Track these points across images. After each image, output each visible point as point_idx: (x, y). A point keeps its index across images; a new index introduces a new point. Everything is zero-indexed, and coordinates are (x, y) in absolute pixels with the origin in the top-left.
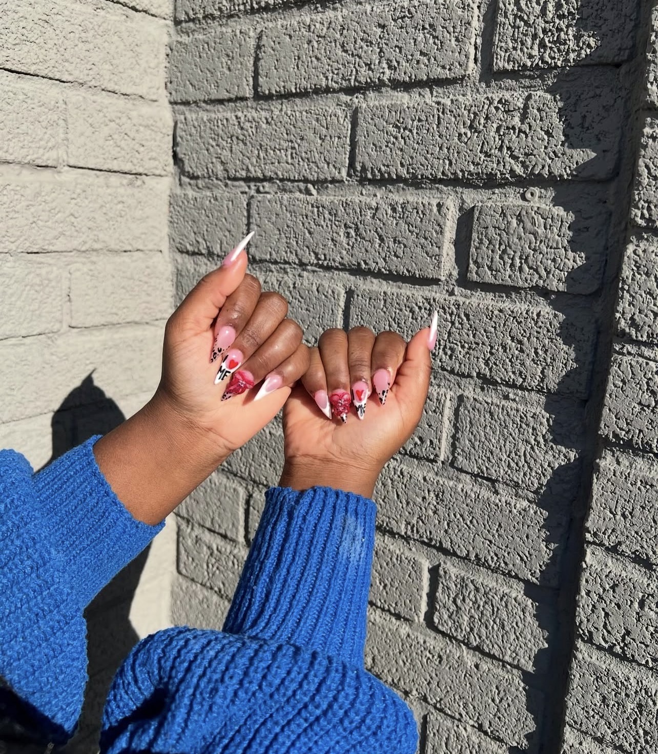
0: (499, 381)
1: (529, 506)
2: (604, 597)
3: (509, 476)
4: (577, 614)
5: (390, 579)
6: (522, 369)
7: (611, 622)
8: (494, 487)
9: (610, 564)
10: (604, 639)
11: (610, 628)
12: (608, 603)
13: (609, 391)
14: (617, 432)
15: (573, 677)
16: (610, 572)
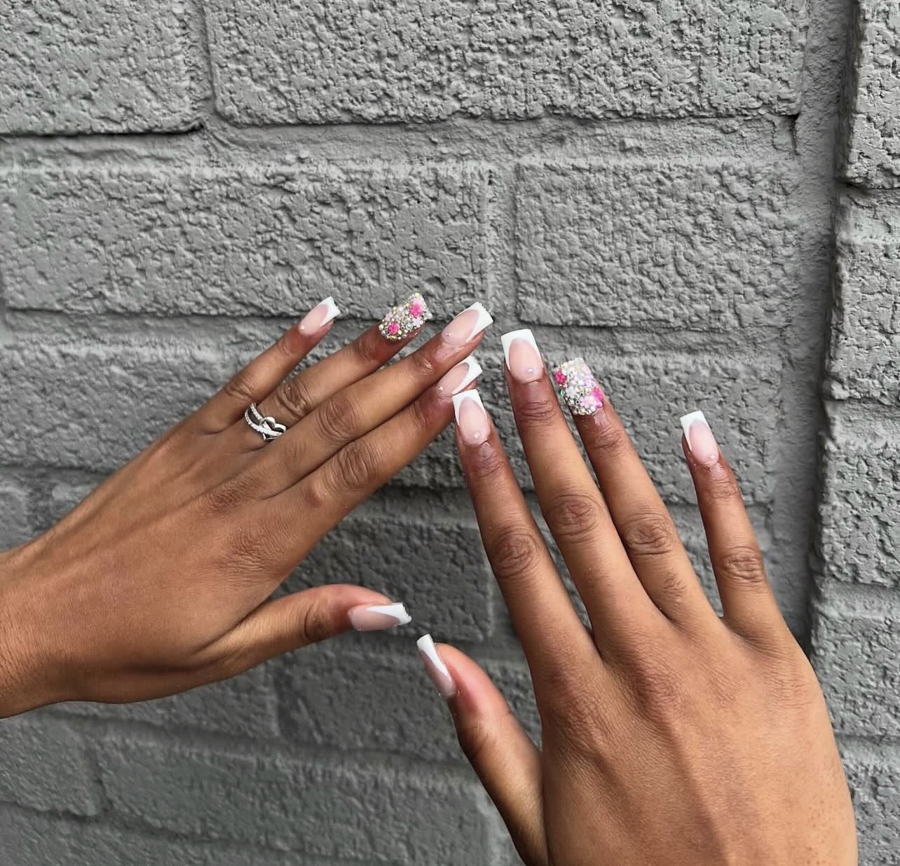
0: (598, 113)
1: (694, 362)
2: (878, 497)
3: (645, 311)
4: (825, 540)
5: (410, 579)
6: (649, 76)
7: (894, 536)
8: (615, 342)
9: (880, 430)
10: (881, 570)
11: (891, 549)
12: (885, 504)
13: (863, 80)
14: (887, 166)
15: (822, 652)
16: (886, 446)
